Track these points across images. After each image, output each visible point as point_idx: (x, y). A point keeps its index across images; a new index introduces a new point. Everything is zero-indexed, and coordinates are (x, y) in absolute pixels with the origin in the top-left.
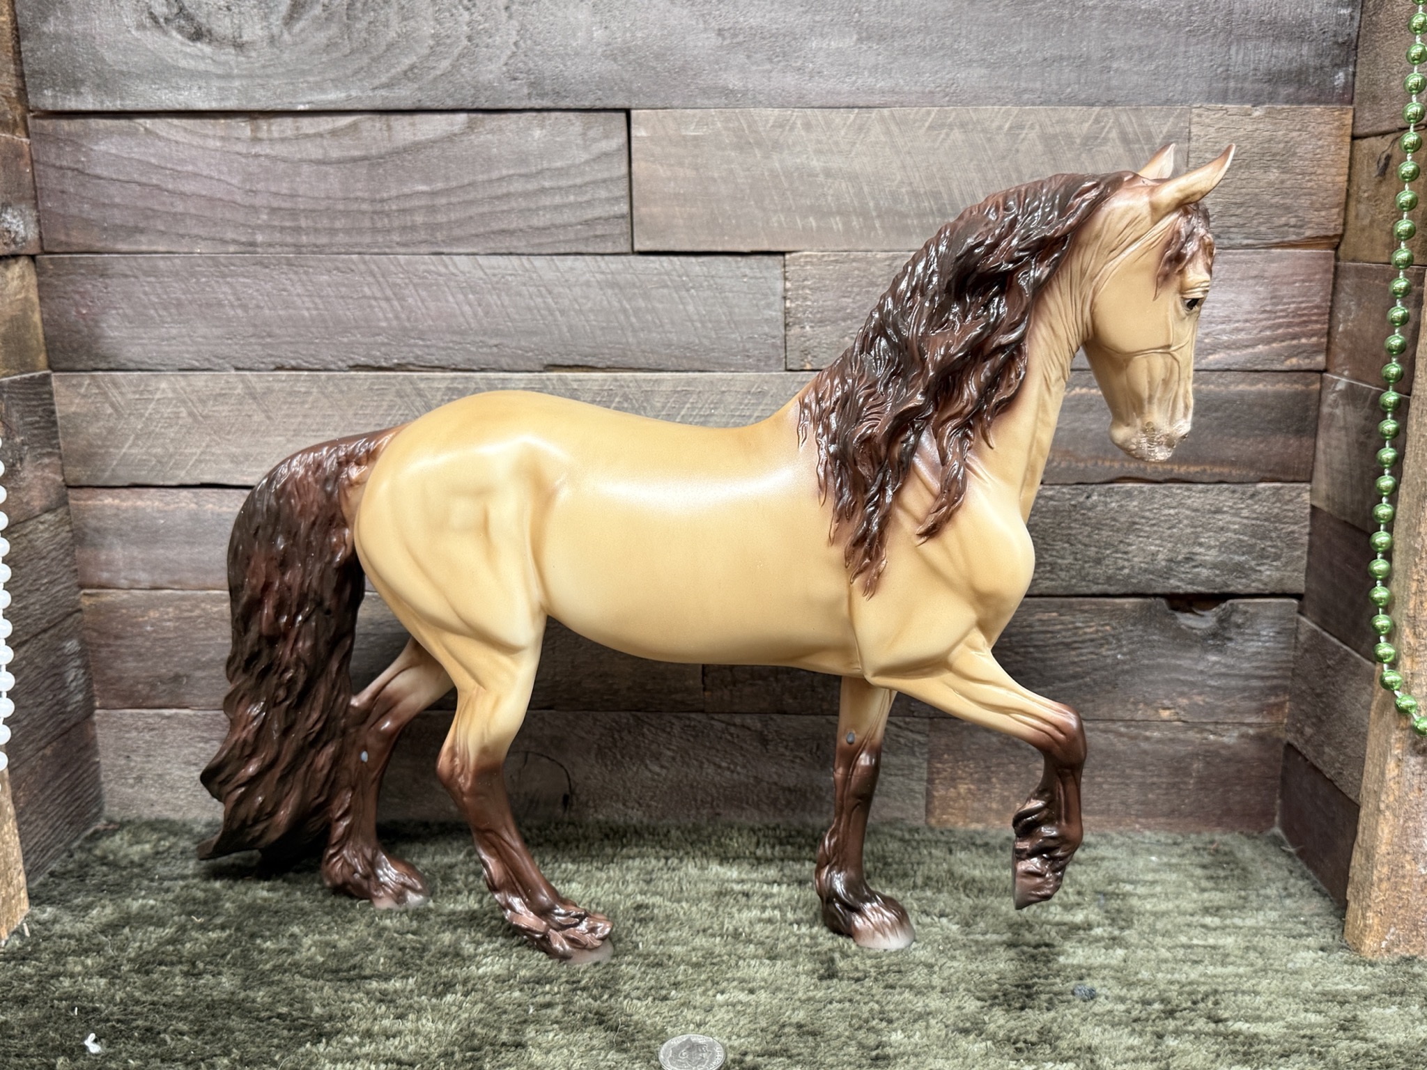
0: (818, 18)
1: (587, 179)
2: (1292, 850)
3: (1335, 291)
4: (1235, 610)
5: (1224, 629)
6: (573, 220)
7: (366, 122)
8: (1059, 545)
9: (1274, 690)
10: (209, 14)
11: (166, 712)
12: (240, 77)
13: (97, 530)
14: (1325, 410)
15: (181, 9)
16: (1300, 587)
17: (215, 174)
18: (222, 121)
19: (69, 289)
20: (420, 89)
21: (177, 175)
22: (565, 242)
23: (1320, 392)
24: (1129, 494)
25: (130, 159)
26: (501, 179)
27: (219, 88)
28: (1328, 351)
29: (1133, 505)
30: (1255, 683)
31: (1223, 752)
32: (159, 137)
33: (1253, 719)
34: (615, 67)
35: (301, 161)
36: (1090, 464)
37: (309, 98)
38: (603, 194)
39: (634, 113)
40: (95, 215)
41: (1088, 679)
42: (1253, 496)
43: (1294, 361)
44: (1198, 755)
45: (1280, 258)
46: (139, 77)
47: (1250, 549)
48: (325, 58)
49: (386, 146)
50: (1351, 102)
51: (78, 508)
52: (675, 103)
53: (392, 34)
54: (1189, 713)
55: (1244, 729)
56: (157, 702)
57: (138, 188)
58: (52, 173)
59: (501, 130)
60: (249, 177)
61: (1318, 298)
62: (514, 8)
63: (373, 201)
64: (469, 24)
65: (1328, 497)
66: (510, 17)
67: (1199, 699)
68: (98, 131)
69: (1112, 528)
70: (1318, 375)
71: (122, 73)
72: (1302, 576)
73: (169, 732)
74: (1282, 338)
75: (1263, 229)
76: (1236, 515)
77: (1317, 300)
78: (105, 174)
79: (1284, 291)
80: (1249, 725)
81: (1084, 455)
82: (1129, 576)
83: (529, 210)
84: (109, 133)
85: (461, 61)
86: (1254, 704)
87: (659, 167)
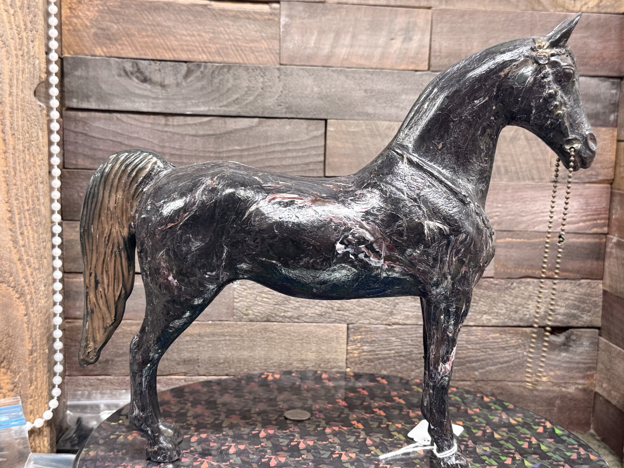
0: (405, 87)
1: (308, 146)
2: (598, 438)
3: (611, 201)
4: (572, 334)
5: (568, 342)
6: (300, 163)
7: (215, 120)
8: (500, 304)
9: (589, 369)
10: (150, 72)
11: (100, 377)
12: (162, 99)
13: (76, 292)
14: (608, 250)
15: (139, 70)
16: (599, 324)
17: (146, 138)
18: (152, 117)
19: (75, 184)
20: (240, 108)
21: (130, 138)
22: (297, 171)
23: (606, 243)
24: (528, 283)
25: (109, 130)
26: (271, 145)
27: (153, 103)
28: (609, 226)
29: (530, 288)
30: (581, 365)
31: (569, 396)
32: (123, 122)
33: (581, 381)
34: (322, 102)
35: (186, 135)
36: (513, 270)
37: (192, 109)
38: (314, 152)
39: (329, 121)
40: (90, 153)
41: (512, 363)
42: (579, 285)
43: (595, 230)
44: (558, 397)
45: (589, 188)
46: (118, 96)
47: (578, 308)
48: (200, 93)
49: (223, 130)
50: (616, 126)
51: (68, 282)
52: (346, 118)
53: (229, 85)
54: (554, 378)
55: (577, 386)
56: (96, 373)
57: (111, 143)
58: (72, 135)
59: (273, 125)
60: (163, 140)
61: (604, 204)
62: (282, 77)
63: (215, 153)
64: (263, 83)
65: (610, 286)
66: (280, 81)
67: (558, 373)
68: (95, 118)
69: (522, 298)
70: (604, 236)
71: (109, 94)
72: (600, 319)
73: (101, 387)
74: (590, 220)
75: (582, 176)
76: (573, 292)
77: (604, 205)
78: (97, 136)
79: (591, 201)
80: (579, 384)
81: (510, 266)
82: (529, 319)
83: (282, 158)
84: (100, 118)
85: (259, 97)
86: (581, 375)
87: (337, 143)
